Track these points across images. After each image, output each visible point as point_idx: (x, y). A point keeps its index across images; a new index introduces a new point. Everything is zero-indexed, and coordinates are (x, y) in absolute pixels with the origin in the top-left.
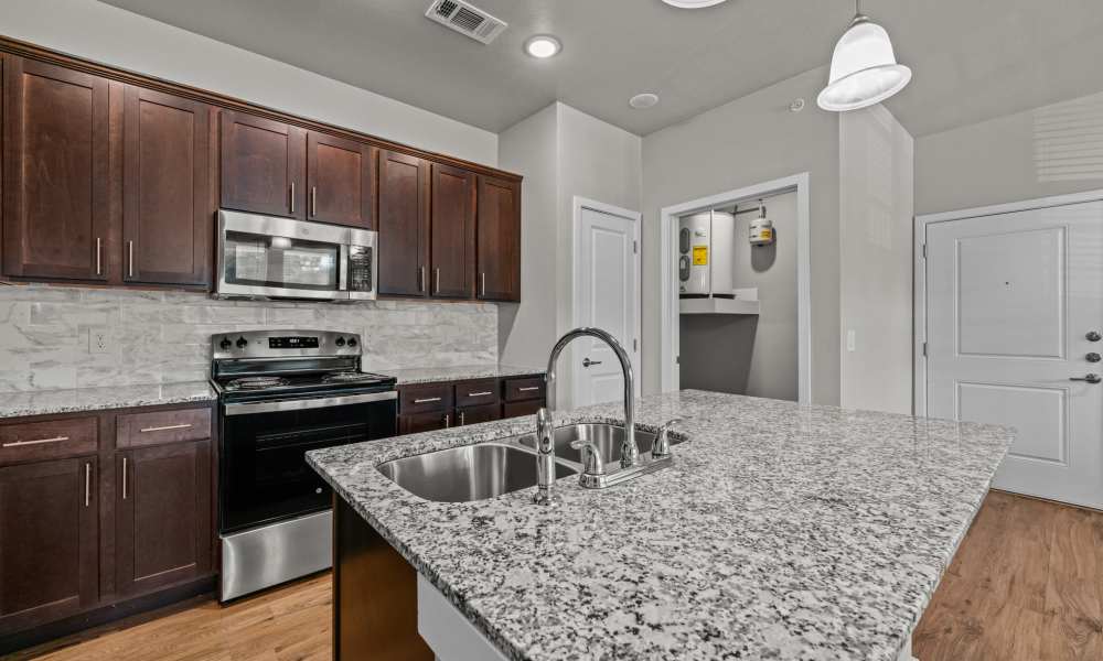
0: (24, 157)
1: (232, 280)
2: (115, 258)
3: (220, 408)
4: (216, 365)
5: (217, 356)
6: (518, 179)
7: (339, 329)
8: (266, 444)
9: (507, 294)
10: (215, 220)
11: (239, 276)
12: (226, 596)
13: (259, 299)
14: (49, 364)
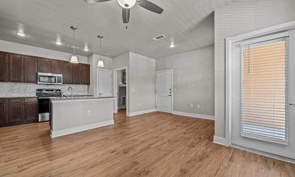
0: (11, 67)
1: (39, 81)
2: (23, 79)
3: (38, 98)
4: (37, 93)
5: (37, 92)
6: (89, 65)
7: (57, 89)
8: (44, 103)
9: (88, 83)
10: (37, 74)
11: (41, 81)
12: (39, 121)
13: (44, 84)
14: (13, 93)
